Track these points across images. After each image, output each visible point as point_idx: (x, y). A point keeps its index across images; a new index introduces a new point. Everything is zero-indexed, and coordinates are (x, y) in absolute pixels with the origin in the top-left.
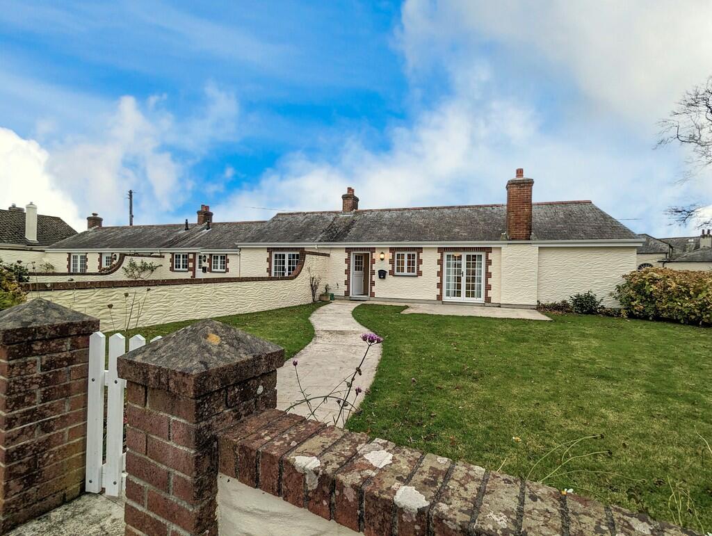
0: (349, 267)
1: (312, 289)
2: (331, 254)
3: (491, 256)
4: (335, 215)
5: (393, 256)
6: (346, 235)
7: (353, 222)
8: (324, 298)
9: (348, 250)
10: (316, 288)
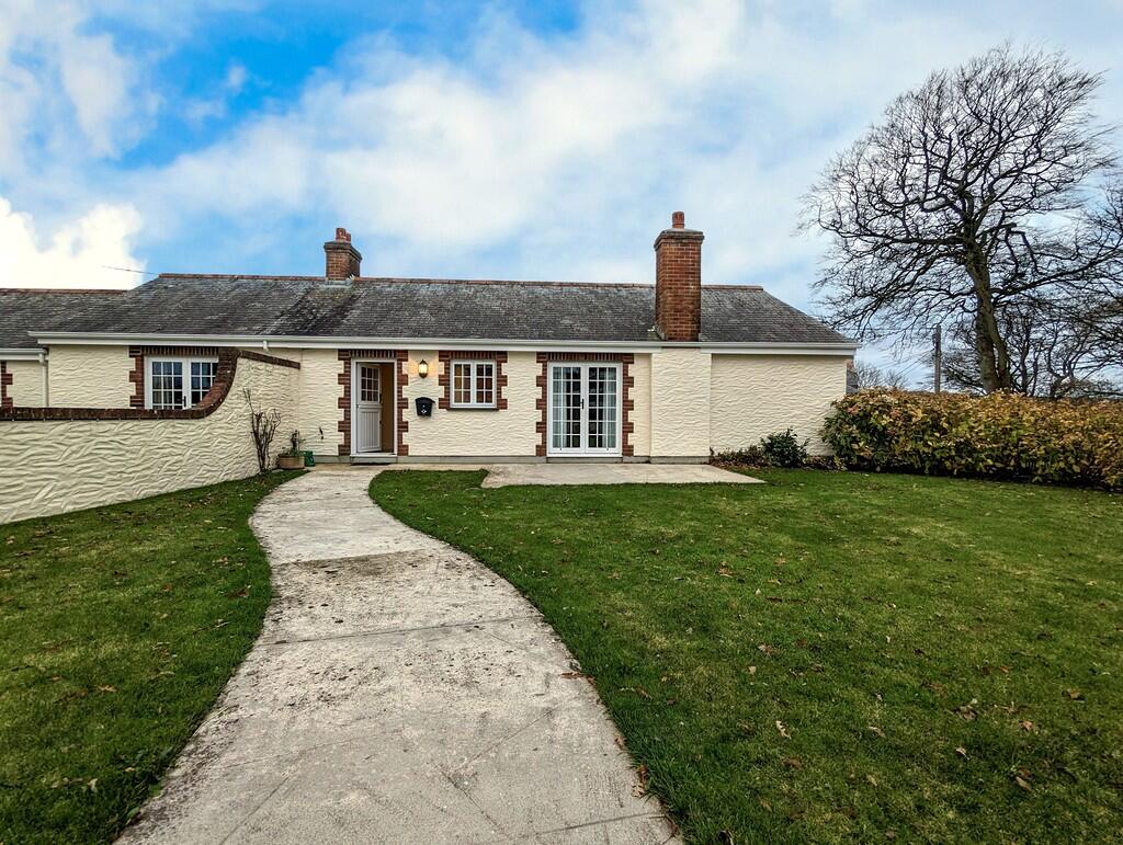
0: (348, 391)
1: (258, 442)
2: (303, 364)
3: (633, 370)
4: (308, 285)
5: (447, 369)
6: (338, 324)
7: (352, 299)
8: (290, 463)
9: (345, 355)
10: (269, 440)
